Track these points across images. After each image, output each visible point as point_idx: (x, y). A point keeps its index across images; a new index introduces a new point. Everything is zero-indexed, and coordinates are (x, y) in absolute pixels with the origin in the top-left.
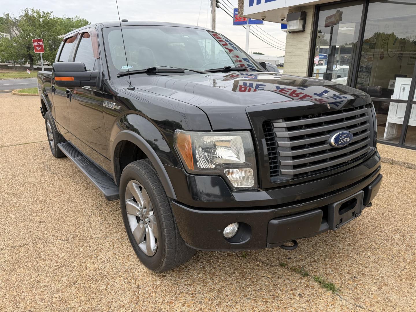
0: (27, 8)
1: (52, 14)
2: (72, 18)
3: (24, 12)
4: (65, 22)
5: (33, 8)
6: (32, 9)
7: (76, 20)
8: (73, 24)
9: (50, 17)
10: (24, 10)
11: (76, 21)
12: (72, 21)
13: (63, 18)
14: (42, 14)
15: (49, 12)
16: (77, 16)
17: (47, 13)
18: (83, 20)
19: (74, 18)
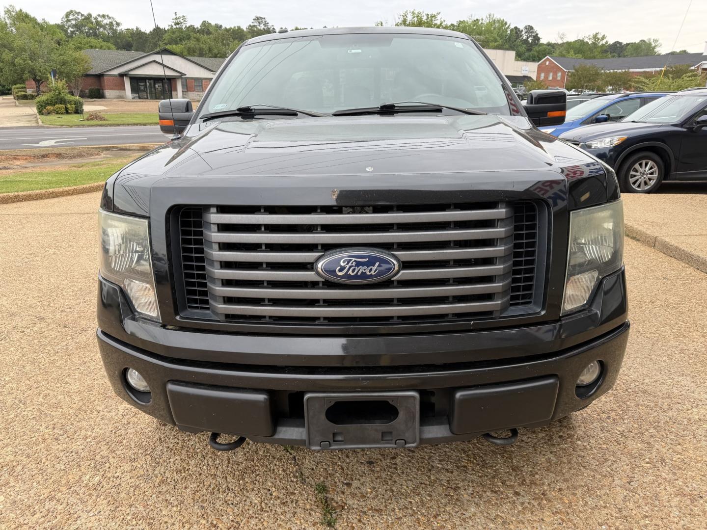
0: (406, 12)
1: (439, 17)
2: (482, 20)
3: (402, 17)
4: (469, 26)
5: (414, 10)
6: (413, 12)
7: (488, 21)
8: (482, 28)
9: (436, 22)
10: (402, 14)
11: (487, 24)
12: (482, 23)
13: (468, 20)
14: (424, 19)
15: (435, 13)
16: (490, 15)
17: (431, 16)
18: (498, 21)
19: (484, 18)
